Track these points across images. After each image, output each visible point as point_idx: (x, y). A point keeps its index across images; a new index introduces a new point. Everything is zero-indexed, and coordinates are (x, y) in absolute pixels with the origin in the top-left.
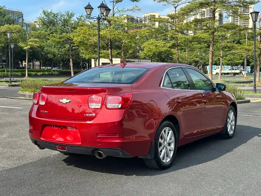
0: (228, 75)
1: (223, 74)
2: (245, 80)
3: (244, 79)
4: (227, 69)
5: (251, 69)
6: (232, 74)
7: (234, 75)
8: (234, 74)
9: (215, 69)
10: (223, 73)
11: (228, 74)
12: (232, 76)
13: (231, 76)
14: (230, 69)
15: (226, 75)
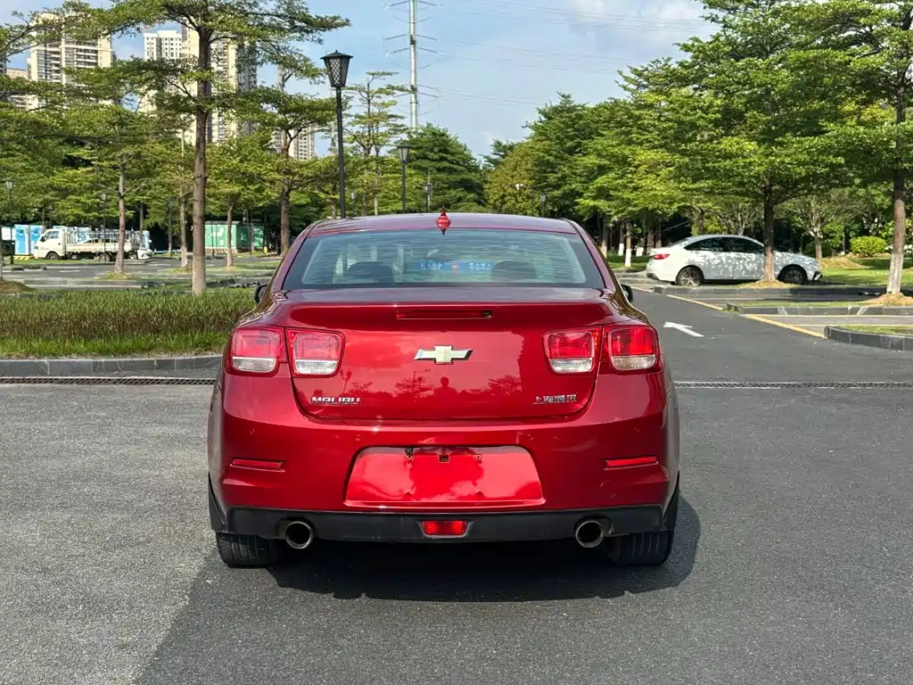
0: (91, 261)
1: (75, 257)
2: (182, 276)
3: (183, 273)
4: (82, 241)
5: (150, 239)
6: (108, 258)
7: (111, 260)
8: (111, 257)
9: (43, 240)
10: (73, 254)
11: (90, 255)
12: (107, 262)
13: (102, 262)
14: (88, 238)
15: (84, 261)
